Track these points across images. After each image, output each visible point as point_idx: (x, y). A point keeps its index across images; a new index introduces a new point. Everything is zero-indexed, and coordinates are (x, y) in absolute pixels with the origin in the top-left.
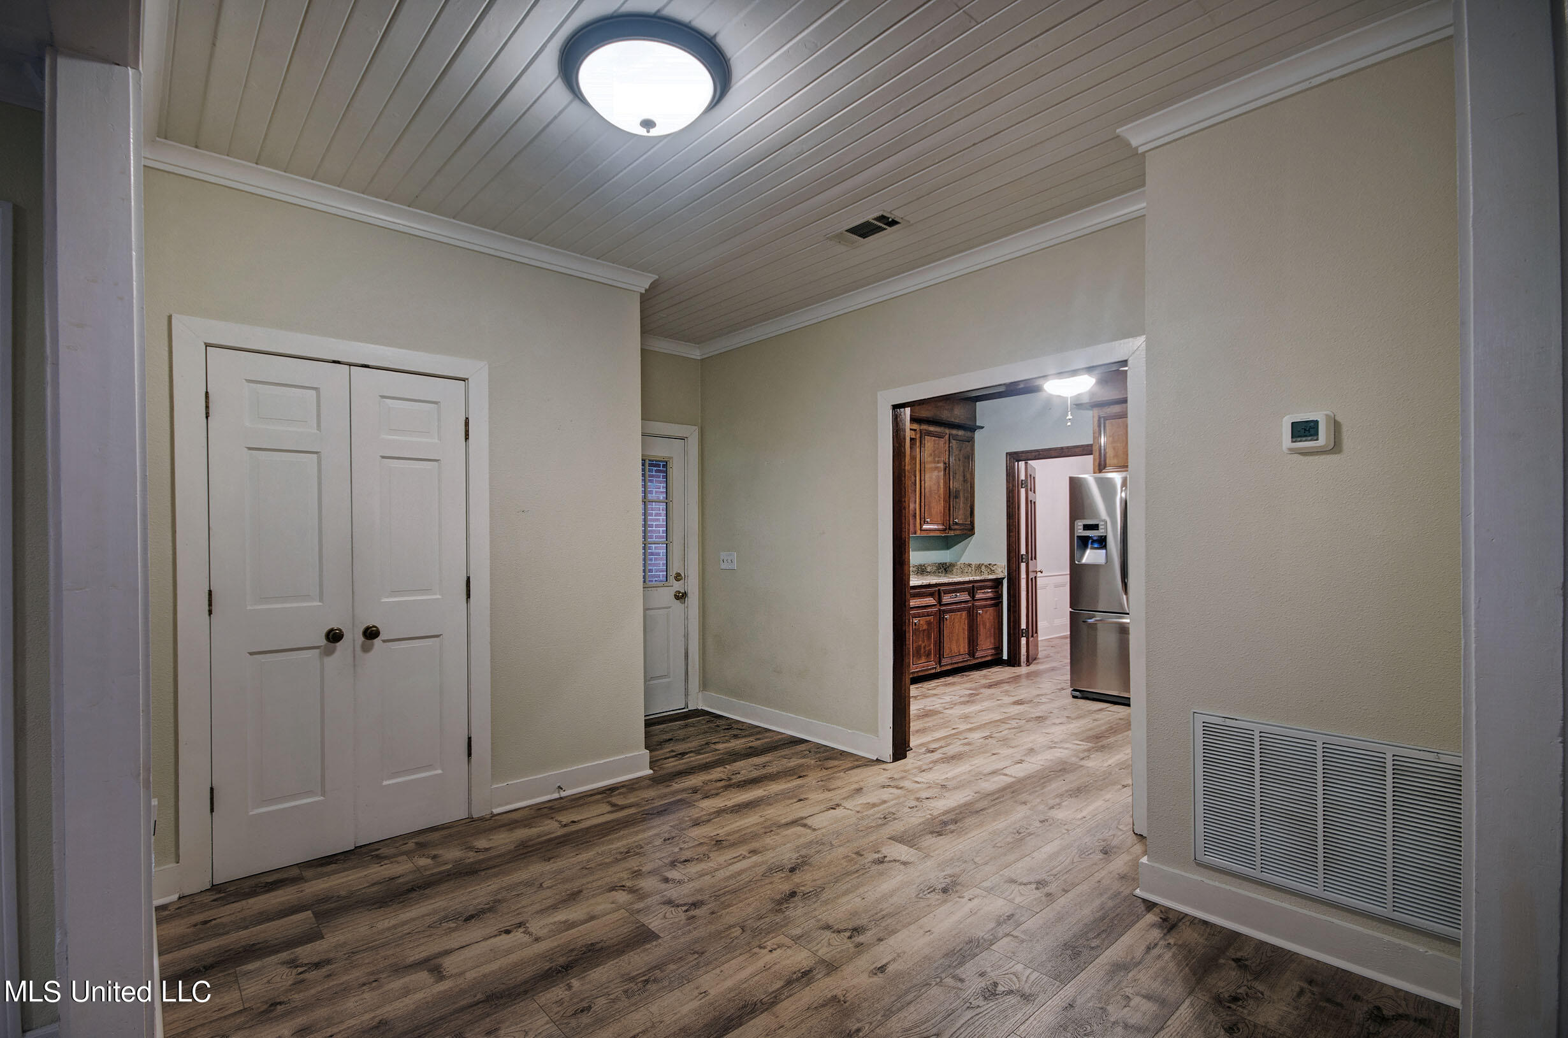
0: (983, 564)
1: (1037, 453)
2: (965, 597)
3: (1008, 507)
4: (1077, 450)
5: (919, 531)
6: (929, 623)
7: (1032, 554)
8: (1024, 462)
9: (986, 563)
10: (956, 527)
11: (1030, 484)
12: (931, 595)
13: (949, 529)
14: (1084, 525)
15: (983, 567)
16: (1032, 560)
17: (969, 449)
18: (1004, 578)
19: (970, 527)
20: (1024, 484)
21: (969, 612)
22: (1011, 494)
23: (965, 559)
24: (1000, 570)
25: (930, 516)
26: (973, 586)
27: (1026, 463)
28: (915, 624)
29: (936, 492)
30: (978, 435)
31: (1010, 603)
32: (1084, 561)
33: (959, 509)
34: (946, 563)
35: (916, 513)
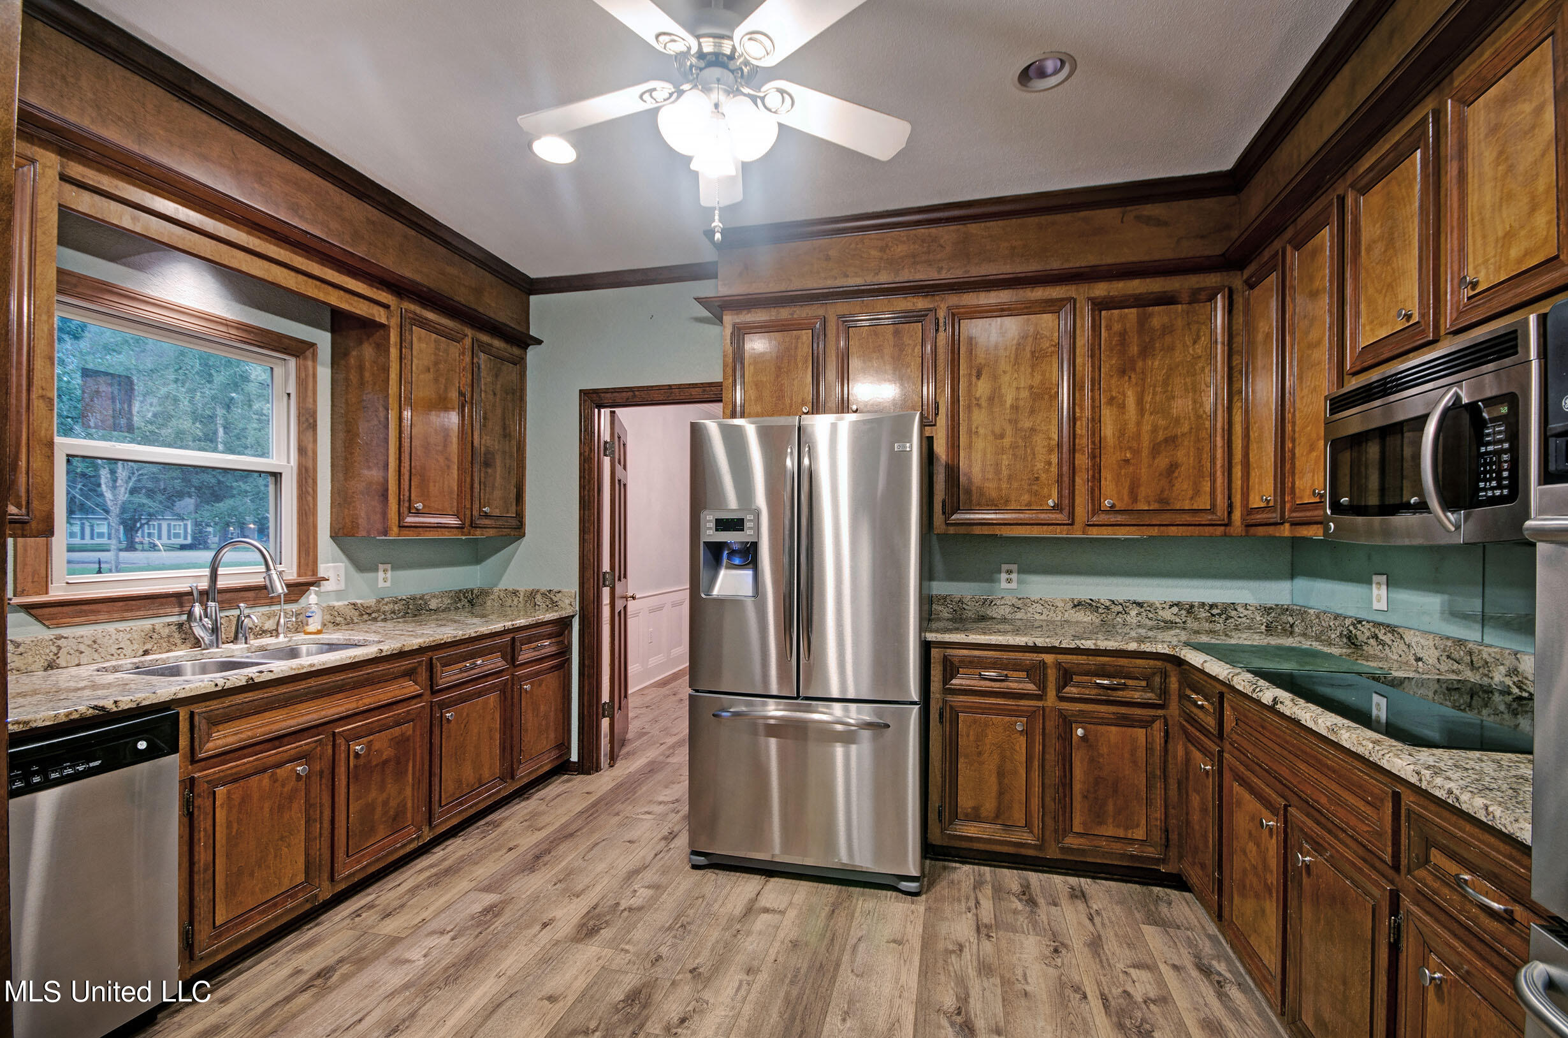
0: (538, 591)
1: (630, 394)
2: (496, 662)
3: (582, 487)
4: (694, 391)
5: (396, 529)
6: (401, 743)
7: (620, 570)
8: (608, 410)
9: (544, 589)
10: (487, 522)
11: (617, 448)
12: (410, 674)
13: (471, 525)
14: (717, 520)
15: (539, 597)
16: (620, 580)
17: (514, 377)
18: (573, 616)
19: (514, 523)
20: (608, 448)
21: (503, 692)
22: (586, 466)
23: (507, 582)
24: (567, 602)
25: (425, 496)
26: (513, 639)
27: (613, 413)
28: (357, 755)
29: (440, 448)
30: (532, 354)
31: (583, 660)
32: (716, 592)
33: (493, 487)
34: (472, 591)
35: (387, 490)
